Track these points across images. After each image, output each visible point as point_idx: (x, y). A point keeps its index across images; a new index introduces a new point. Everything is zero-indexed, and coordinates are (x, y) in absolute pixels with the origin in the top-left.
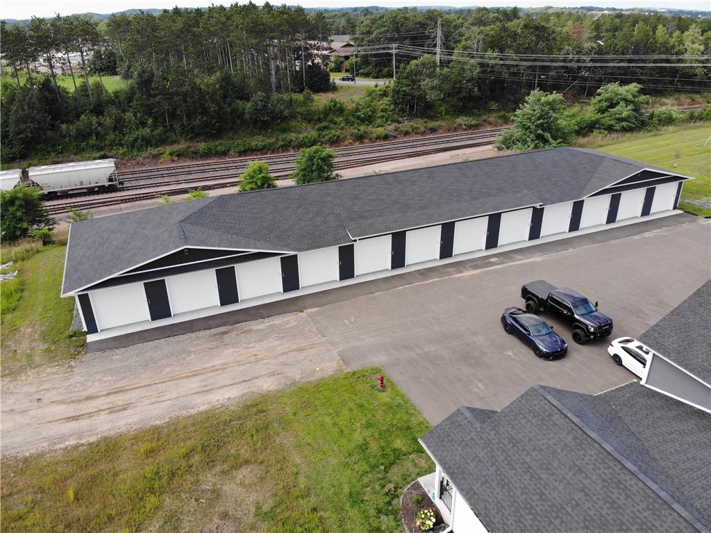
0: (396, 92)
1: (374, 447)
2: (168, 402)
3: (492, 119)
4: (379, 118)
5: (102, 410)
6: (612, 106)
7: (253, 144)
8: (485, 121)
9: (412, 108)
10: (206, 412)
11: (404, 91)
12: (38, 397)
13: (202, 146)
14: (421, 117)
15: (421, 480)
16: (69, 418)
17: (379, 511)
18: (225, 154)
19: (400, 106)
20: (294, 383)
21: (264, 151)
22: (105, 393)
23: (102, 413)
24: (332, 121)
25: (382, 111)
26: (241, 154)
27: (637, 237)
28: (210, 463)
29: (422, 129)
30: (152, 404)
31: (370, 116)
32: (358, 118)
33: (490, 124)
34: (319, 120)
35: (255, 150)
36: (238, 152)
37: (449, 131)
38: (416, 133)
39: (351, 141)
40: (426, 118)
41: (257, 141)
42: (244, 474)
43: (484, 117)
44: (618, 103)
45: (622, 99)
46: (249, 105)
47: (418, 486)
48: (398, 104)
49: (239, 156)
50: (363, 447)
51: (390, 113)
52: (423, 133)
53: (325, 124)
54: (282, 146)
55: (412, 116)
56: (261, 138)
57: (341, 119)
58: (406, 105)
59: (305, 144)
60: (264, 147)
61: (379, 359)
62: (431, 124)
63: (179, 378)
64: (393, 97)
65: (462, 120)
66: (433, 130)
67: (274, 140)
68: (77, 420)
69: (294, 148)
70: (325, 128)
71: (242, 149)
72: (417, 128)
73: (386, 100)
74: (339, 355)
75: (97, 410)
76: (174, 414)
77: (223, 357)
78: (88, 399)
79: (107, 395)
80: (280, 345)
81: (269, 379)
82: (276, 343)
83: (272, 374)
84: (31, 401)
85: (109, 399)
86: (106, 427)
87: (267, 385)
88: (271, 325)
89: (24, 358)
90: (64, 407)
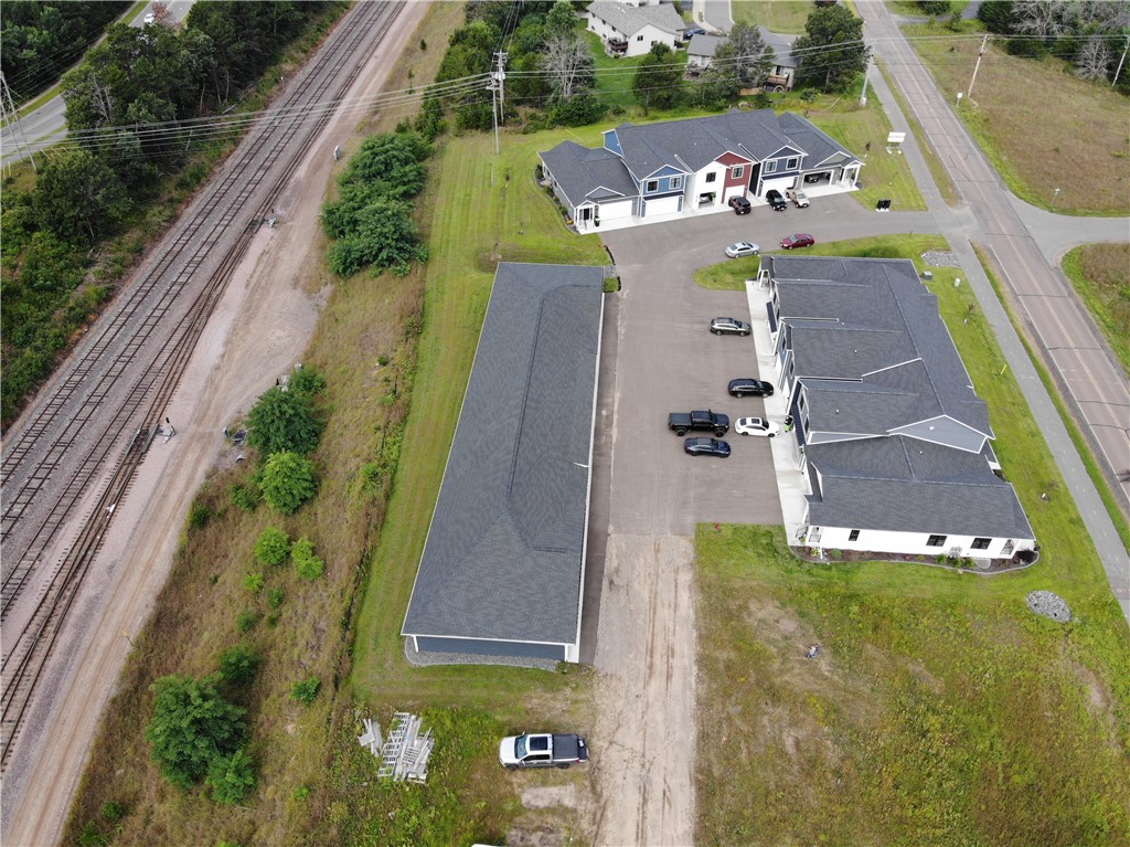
1: (761, 551)
2: (677, 627)
3: (173, 193)
8: (171, 201)
10: (696, 613)
12: (633, 696)
15: (789, 544)
16: (667, 680)
17: (799, 565)
20: (692, 565)
22: (649, 659)
23: (671, 660)
28: (739, 619)
29: (130, 256)
30: (674, 634)
32: (41, 289)
39: (78, 331)
40: (113, 236)
42: (753, 606)
43: (166, 196)
47: (792, 547)
50: (759, 555)
51: (70, 255)
52: (137, 263)
55: (96, 244)
61: (690, 520)
62: (127, 242)
63: (654, 618)
65: (155, 215)
66: (139, 250)
68: (671, 676)
74: (675, 535)
75: (666, 663)
76: (690, 626)
77: (642, 590)
78: (651, 667)
79: (652, 657)
80: (645, 559)
81: (680, 574)
82: (642, 560)
83: (677, 571)
84: (636, 702)
85: (657, 656)
86: (687, 661)
87: (686, 577)
88: (617, 556)
89: (577, 706)
90: (653, 682)
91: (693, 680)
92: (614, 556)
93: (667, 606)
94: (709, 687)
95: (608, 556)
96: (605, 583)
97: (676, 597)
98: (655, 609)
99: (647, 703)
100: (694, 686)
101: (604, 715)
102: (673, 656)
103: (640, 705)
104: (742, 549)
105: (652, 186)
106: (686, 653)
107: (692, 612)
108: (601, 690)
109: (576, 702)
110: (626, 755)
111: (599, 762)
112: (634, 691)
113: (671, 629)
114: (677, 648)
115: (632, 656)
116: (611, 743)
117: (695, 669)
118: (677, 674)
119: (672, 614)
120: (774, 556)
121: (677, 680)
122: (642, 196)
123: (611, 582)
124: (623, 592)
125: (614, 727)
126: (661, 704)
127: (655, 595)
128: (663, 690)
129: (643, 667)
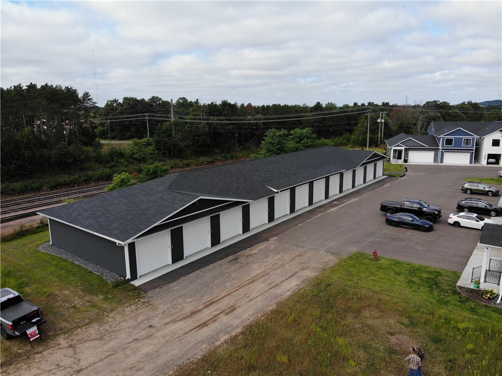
0: (158, 142)
1: (416, 280)
2: (259, 298)
3: (219, 158)
4: (149, 159)
5: (218, 315)
6: (301, 140)
7: (61, 180)
8: (215, 159)
9: (170, 152)
10: (291, 296)
11: (164, 141)
13: (19, 185)
14: (176, 158)
16: (198, 326)
17: (462, 302)
18: (39, 189)
19: (162, 151)
20: (324, 270)
21: (71, 185)
22: (202, 306)
23: (221, 316)
24: (117, 162)
25: (150, 154)
26: (52, 188)
27: (384, 187)
28: (340, 315)
29: (182, 165)
30: (250, 301)
31: (144, 158)
32: (135, 159)
33: (219, 161)
34: (108, 162)
35: (64, 185)
36: (50, 187)
37: (197, 166)
38: (177, 167)
39: (136, 174)
40: (181, 158)
41: (64, 178)
42: (368, 313)
43: (214, 157)
44: (303, 139)
45: (305, 137)
46: (54, 151)
48: (161, 150)
49: (50, 190)
50: (411, 282)
51: (157, 155)
52: (182, 167)
53: (112, 164)
54: (85, 181)
55: (171, 157)
56: (66, 176)
57: (123, 160)
58: (167, 150)
59: (102, 178)
60: (71, 182)
62: (185, 162)
63: (245, 285)
64: (156, 145)
65: (202, 159)
66: (188, 165)
67: (77, 176)
68: (207, 325)
69: (94, 181)
70: (114, 166)
71: (54, 184)
72: (178, 164)
73: (151, 148)
74: (327, 253)
75: (213, 316)
76: (274, 301)
77: (256, 269)
78: (193, 313)
79: (206, 307)
80: (283, 256)
81: (305, 271)
82: (279, 256)
83: (303, 269)
84: (144, 329)
85: (212, 308)
86: (237, 322)
87: (310, 274)
88: (260, 250)
89: (91, 309)
90: (182, 323)
91: (224, 338)
92: (258, 249)
93: (267, 283)
94: (236, 351)
95: (253, 248)
96: (231, 258)
97: (283, 282)
98: (253, 281)
99: (152, 335)
100: (218, 343)
101: (101, 325)
102: (227, 314)
103: (143, 333)
104: (392, 274)
105: (449, 142)
106: (246, 316)
107: (288, 293)
108: (128, 309)
109: (94, 306)
110: (68, 361)
111: (37, 353)
112: (153, 322)
113: (251, 297)
114: (239, 311)
115: (190, 300)
116: (71, 346)
117: (239, 330)
118: (215, 326)
119: (266, 289)
120: (431, 287)
121: (206, 332)
122: (440, 148)
123: (236, 259)
124: (238, 265)
125: (94, 337)
126: (163, 341)
127: (265, 274)
128: (182, 332)
129: (188, 310)
